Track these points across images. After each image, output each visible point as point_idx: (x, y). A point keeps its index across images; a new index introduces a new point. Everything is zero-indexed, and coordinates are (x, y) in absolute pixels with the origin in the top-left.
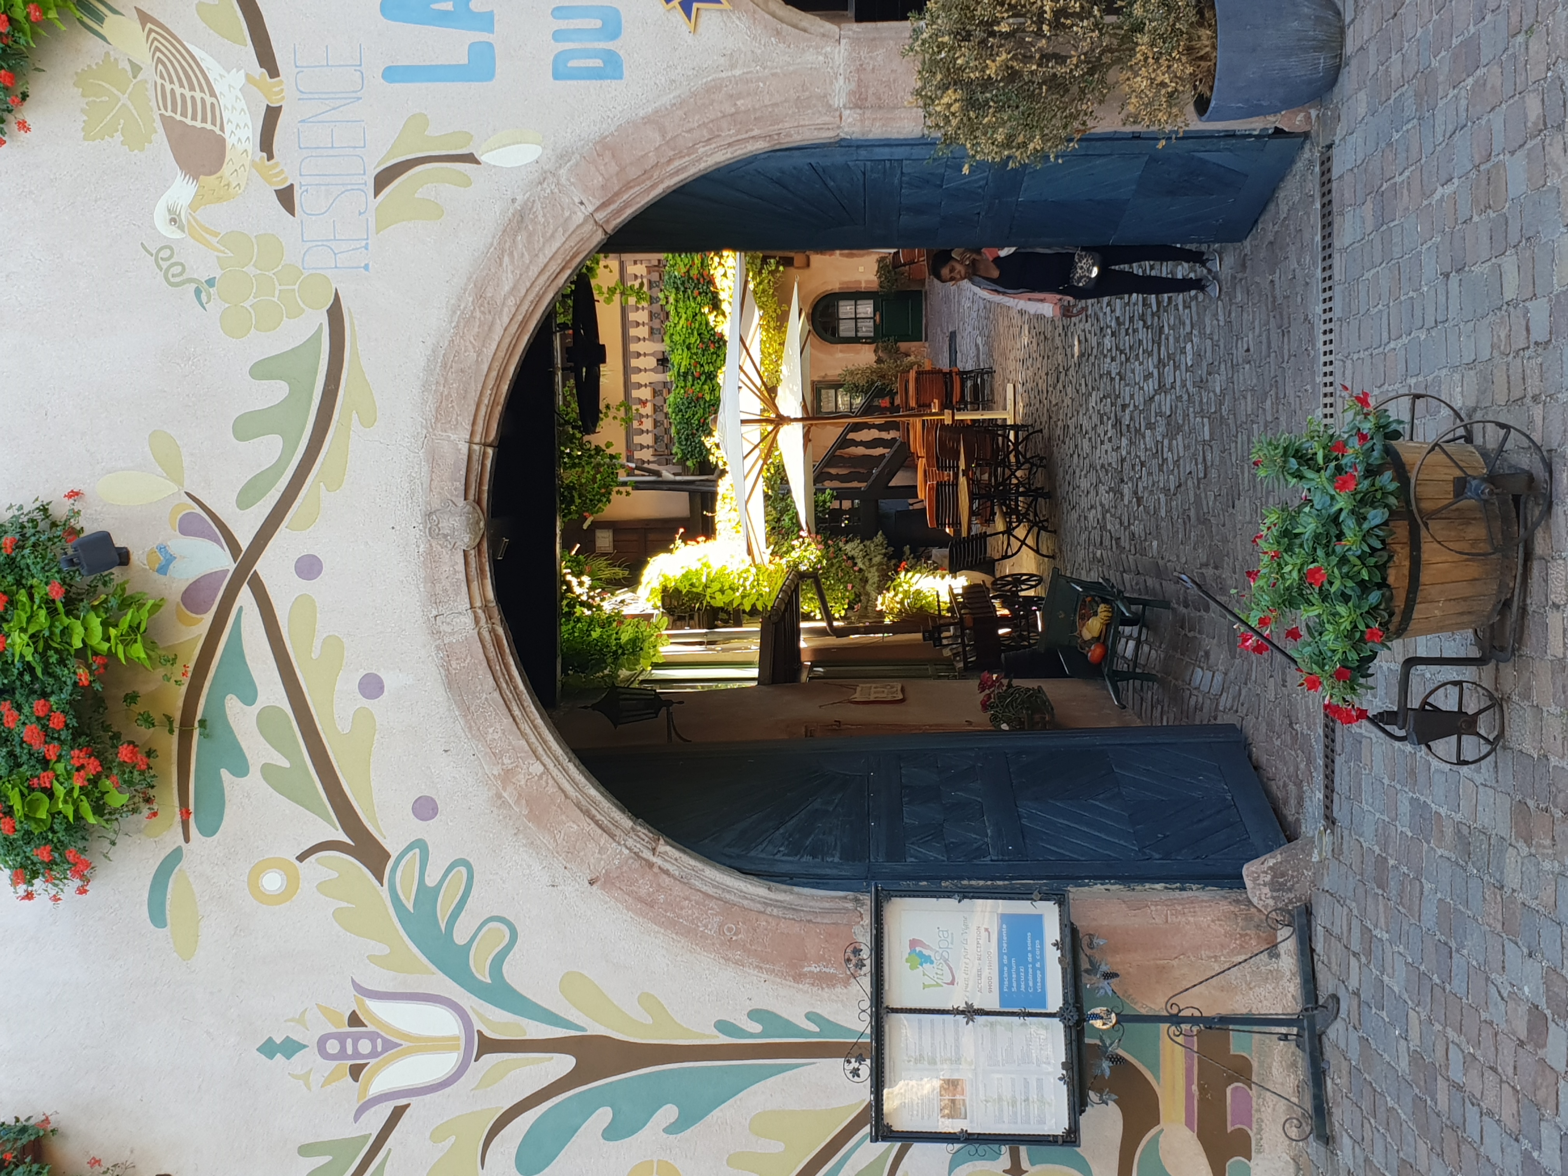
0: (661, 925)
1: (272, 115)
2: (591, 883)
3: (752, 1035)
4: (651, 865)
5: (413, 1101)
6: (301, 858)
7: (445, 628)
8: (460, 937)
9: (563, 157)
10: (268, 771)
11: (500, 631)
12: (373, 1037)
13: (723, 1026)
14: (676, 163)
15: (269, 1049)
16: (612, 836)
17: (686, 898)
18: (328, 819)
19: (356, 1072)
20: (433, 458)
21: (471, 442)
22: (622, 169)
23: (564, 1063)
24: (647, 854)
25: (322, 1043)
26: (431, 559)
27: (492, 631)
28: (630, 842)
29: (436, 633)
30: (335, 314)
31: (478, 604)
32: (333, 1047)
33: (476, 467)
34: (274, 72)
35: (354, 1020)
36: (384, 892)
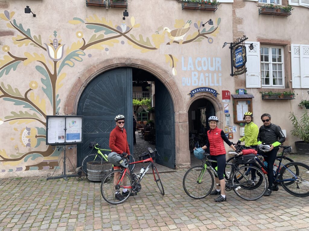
0: (73, 87)
1: (178, 43)
2: (79, 78)
3: (57, 100)
4: (82, 86)
5: (47, 52)
6: (83, 38)
7: (115, 60)
8: (71, 59)
9: (173, 78)
10: (95, 35)
11: (114, 67)
12: (57, 47)
13: (58, 95)
14: (173, 92)
15: (55, 32)
16: (86, 81)
17: (77, 91)
18: (88, 42)
19: (52, 44)
20: (137, 60)
21: (139, 65)
22: (172, 85)
23: (53, 73)
24: (83, 85)
25: (56, 40)
26: (124, 58)
27: (114, 66)
28: (85, 83)
29: (114, 58)
30: (155, 49)
31: (118, 64)
32: (55, 41)
33: (136, 65)
34: (183, 43)
35: (59, 44)
36: (78, 49)
